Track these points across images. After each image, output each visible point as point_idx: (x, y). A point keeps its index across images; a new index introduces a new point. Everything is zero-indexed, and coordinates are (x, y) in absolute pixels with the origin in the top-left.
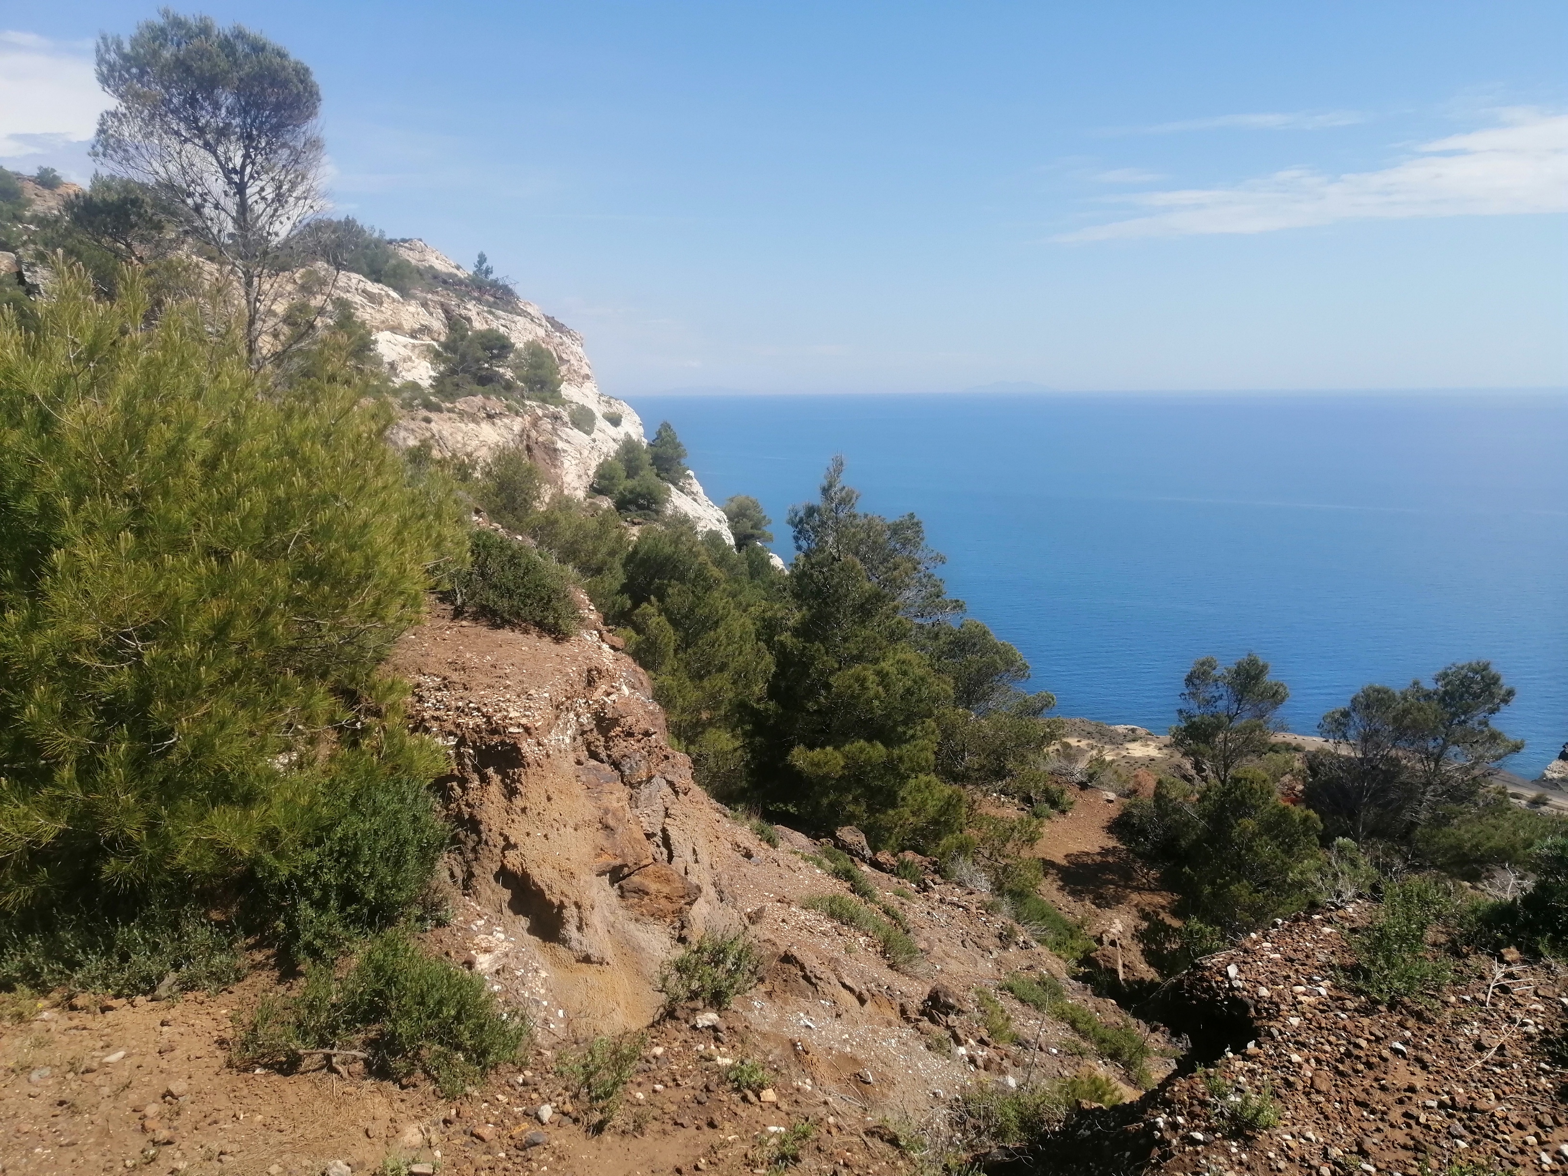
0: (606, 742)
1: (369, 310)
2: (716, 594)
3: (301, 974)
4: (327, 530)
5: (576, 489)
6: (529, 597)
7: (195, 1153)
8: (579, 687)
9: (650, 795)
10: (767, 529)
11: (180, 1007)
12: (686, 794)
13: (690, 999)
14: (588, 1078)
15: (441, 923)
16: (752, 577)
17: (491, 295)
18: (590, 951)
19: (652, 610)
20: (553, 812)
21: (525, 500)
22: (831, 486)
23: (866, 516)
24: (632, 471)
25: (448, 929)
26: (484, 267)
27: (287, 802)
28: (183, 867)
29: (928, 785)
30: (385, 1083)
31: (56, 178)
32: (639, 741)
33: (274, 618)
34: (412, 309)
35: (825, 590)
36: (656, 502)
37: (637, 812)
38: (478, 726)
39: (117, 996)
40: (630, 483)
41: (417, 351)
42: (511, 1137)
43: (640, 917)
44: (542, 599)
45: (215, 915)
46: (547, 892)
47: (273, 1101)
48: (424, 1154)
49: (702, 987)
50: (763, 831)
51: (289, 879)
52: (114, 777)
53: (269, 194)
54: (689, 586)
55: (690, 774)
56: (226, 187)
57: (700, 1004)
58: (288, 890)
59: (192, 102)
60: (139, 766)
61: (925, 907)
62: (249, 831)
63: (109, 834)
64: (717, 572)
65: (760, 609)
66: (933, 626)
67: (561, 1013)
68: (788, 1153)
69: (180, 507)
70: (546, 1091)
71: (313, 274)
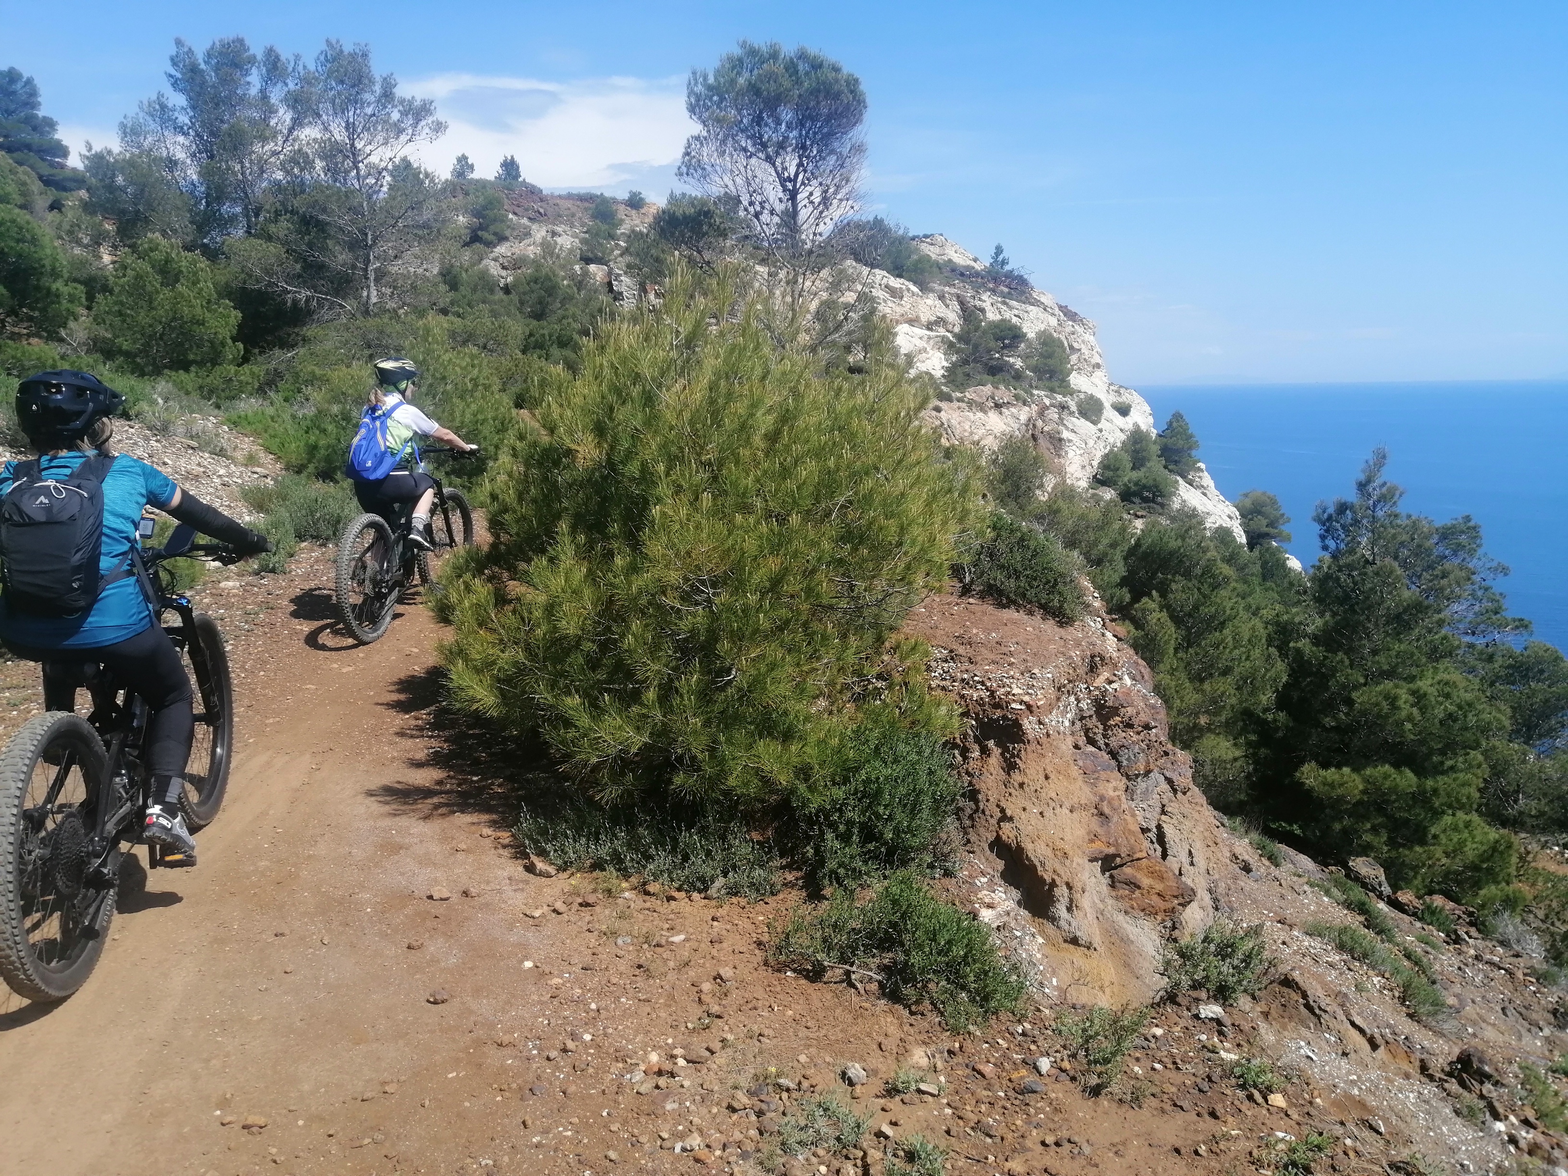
0: (1105, 730)
1: (890, 304)
2: (1223, 593)
3: (824, 898)
4: (868, 499)
5: (1078, 479)
6: (1035, 579)
7: (739, 1030)
8: (1081, 671)
9: (1147, 789)
10: (1285, 529)
11: (726, 907)
12: (1184, 793)
13: (1193, 987)
14: (1087, 1041)
15: (948, 873)
16: (1264, 578)
17: (1007, 286)
18: (1078, 934)
19: (1153, 605)
20: (1051, 790)
21: (1029, 488)
22: (1369, 481)
23: (1409, 517)
24: (1138, 462)
25: (954, 880)
26: (1000, 258)
27: (821, 742)
28: (733, 789)
29: (1468, 825)
30: (896, 1006)
31: (642, 199)
32: (1138, 733)
33: (820, 576)
34: (929, 302)
35: (1353, 595)
36: (1162, 496)
37: (1133, 804)
38: (981, 699)
39: (679, 889)
40: (1135, 475)
41: (932, 342)
42: (1010, 1080)
43: (1130, 910)
44: (1048, 582)
45: (756, 836)
46: (1039, 868)
47: (801, 1002)
48: (930, 1076)
49: (1207, 977)
50: (1264, 847)
51: (818, 811)
52: (686, 702)
53: (817, 198)
54: (1195, 582)
55: (1189, 773)
56: (781, 195)
57: (1203, 995)
58: (817, 822)
59: (758, 120)
60: (705, 695)
61: (1456, 961)
62: (788, 764)
63: (679, 751)
64: (1227, 570)
65: (1274, 613)
66: (1487, 646)
67: (1054, 980)
68: (1299, 1162)
69: (748, 474)
70: (1044, 1045)
71: (841, 272)
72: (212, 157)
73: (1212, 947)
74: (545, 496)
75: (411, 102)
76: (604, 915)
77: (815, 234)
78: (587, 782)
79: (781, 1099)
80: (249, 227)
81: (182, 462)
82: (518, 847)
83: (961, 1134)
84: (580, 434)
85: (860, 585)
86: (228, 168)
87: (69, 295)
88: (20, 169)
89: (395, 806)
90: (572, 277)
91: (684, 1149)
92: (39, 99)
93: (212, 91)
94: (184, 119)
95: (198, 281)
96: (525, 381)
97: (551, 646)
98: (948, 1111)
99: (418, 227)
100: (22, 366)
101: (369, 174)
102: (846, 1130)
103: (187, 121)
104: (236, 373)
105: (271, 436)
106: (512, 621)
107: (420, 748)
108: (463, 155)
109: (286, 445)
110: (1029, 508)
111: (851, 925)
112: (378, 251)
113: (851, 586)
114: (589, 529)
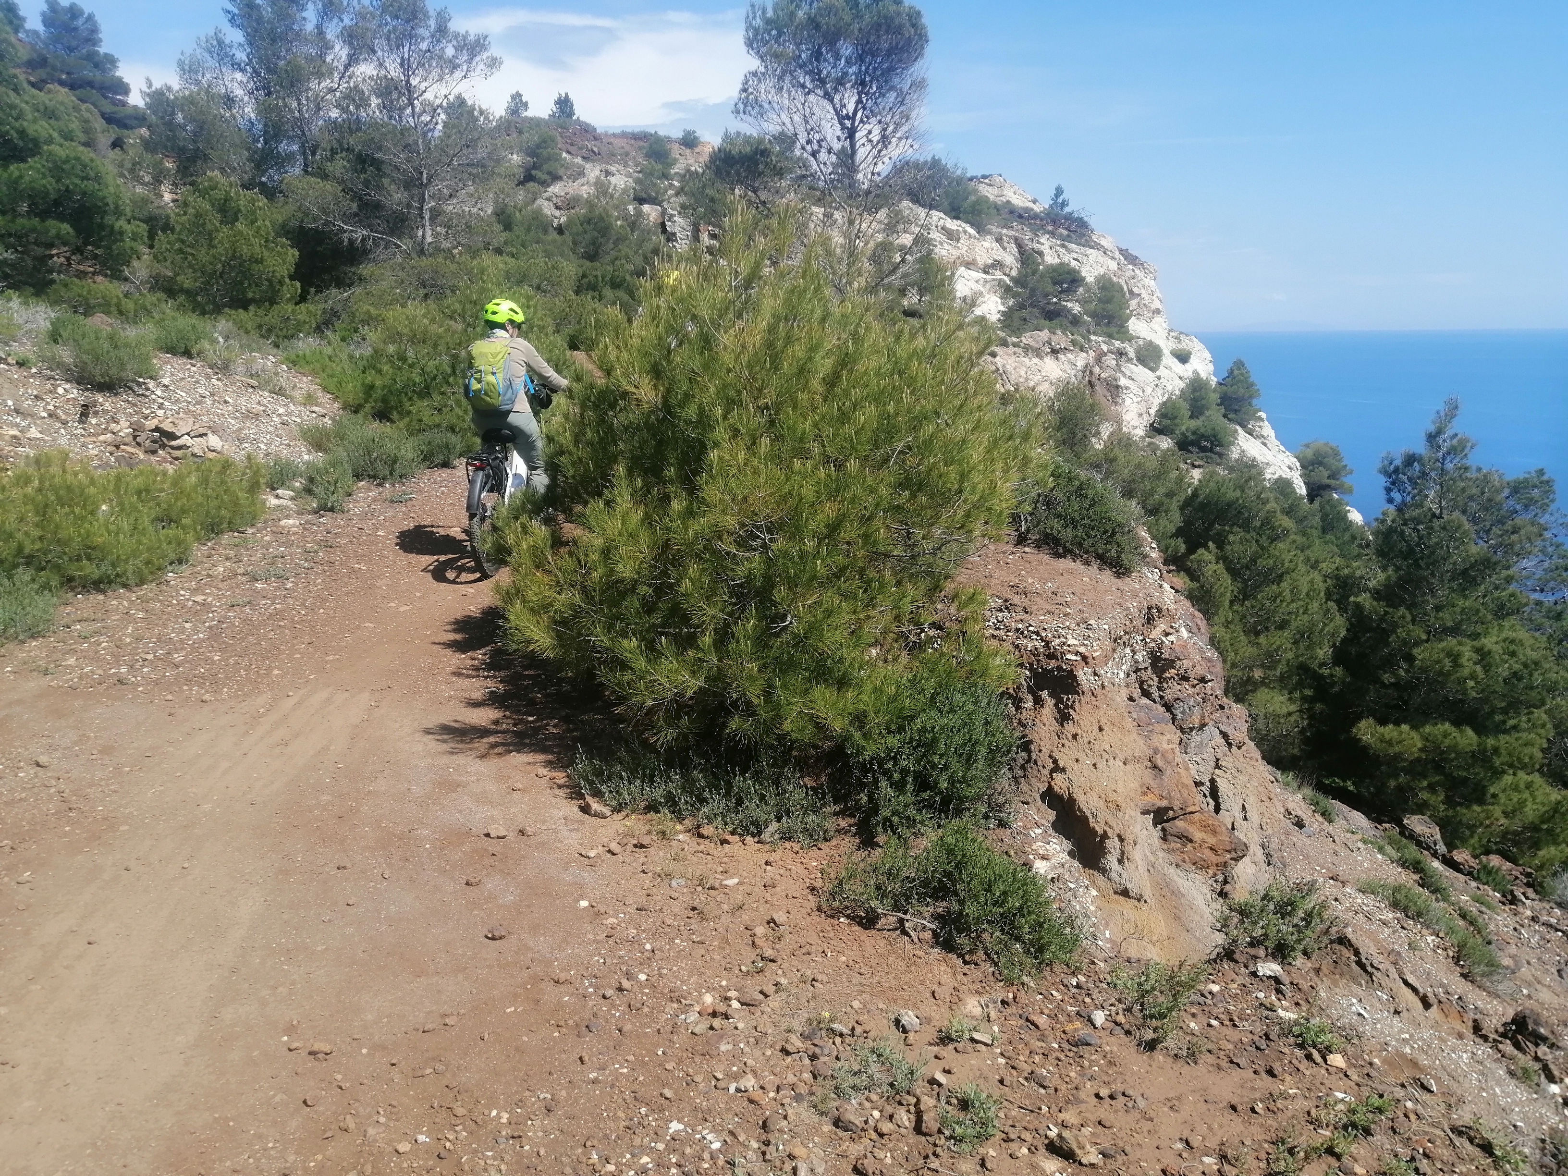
0: (1160, 682)
1: (946, 246)
2: (1281, 545)
3: (877, 845)
4: (927, 445)
5: (1135, 428)
6: (1093, 529)
7: (792, 975)
8: (1138, 622)
9: (1201, 742)
10: (1347, 480)
11: (779, 852)
12: (1239, 748)
13: (1251, 945)
14: (1143, 996)
15: (1002, 824)
16: (1324, 531)
17: (1066, 229)
18: (1129, 886)
19: (1208, 557)
20: (1105, 741)
21: (1085, 436)
22: (1439, 432)
23: (1479, 470)
24: (1197, 410)
25: (1008, 831)
26: (1060, 200)
27: (877, 690)
28: (789, 733)
29: (1529, 785)
30: (950, 955)
31: (696, 138)
32: (1194, 686)
33: (877, 523)
34: (986, 244)
35: (1418, 549)
36: (1221, 445)
37: (1187, 758)
38: (1036, 649)
39: (733, 833)
40: (1193, 424)
41: (988, 286)
42: (1064, 1032)
43: (1181, 863)
44: (1106, 531)
45: (809, 782)
46: (1091, 820)
47: (854, 948)
48: (984, 1025)
49: (1266, 935)
50: (1317, 803)
51: (872, 759)
52: (743, 647)
53: (875, 137)
54: (1253, 534)
55: (1245, 727)
56: (839, 133)
57: (1262, 952)
58: (871, 770)
59: (817, 55)
60: (762, 641)
61: (1511, 922)
62: (844, 710)
63: (735, 696)
64: (1287, 522)
65: (1334, 566)
66: (1556, 603)
67: (1107, 932)
68: (1359, 1123)
69: (805, 419)
70: (1099, 998)
71: (898, 213)
72: (269, 94)
73: (1271, 907)
74: (601, 439)
75: (465, 37)
76: (658, 858)
77: (873, 174)
78: (642, 724)
79: (834, 1043)
80: (306, 165)
81: (243, 401)
82: (574, 787)
83: (1015, 1084)
84: (637, 376)
85: (919, 532)
86: (286, 106)
87: (133, 233)
88: (84, 107)
89: (452, 745)
90: (626, 217)
91: (738, 1090)
92: (100, 36)
93: (269, 27)
94: (241, 56)
95: (256, 220)
96: (579, 322)
97: (607, 589)
98: (1002, 1061)
99: (473, 165)
100: (88, 304)
101: (425, 111)
102: (899, 1077)
103: (245, 58)
104: (294, 311)
105: (329, 376)
106: (569, 563)
107: (478, 687)
108: (517, 93)
109: (344, 385)
110: (1085, 456)
111: (905, 873)
112: (433, 189)
113: (909, 533)
114: (645, 472)
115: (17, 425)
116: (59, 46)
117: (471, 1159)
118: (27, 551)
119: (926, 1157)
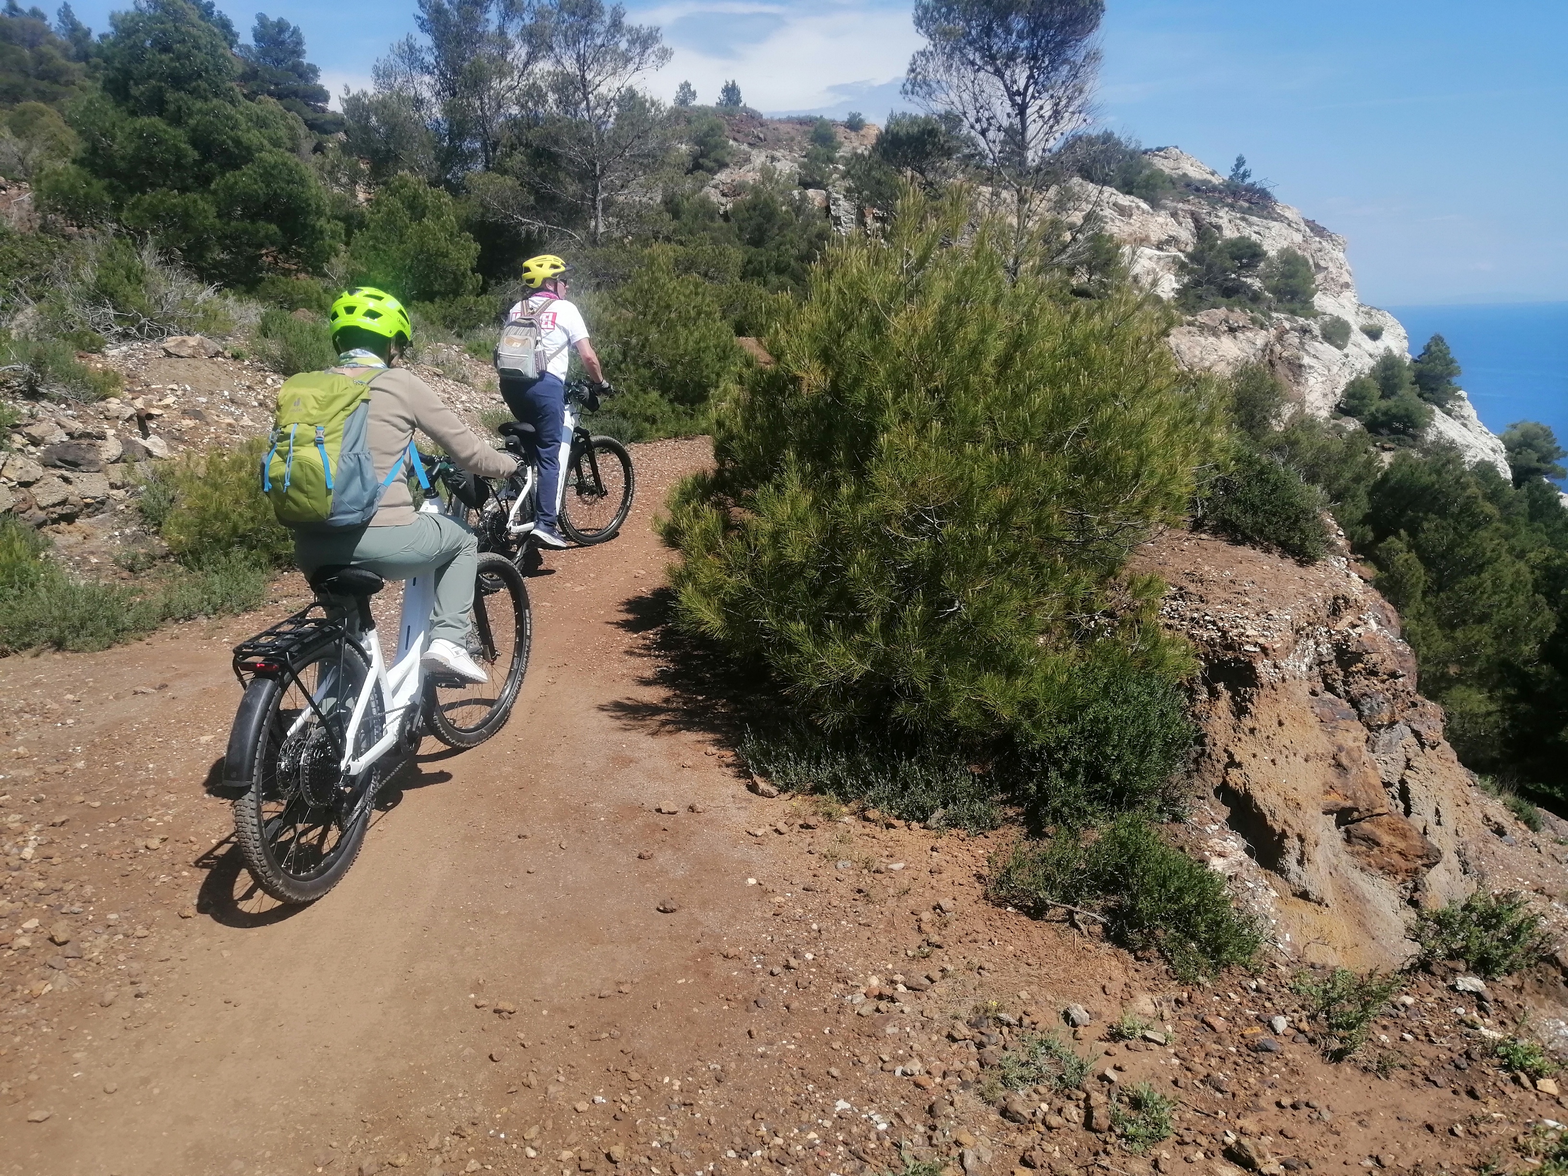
0: (1345, 676)
1: (1118, 223)
2: (1483, 534)
3: (1046, 835)
4: (1103, 431)
5: (1319, 409)
6: (1275, 515)
7: (959, 961)
8: (1323, 613)
9: (1391, 741)
10: (1560, 464)
11: (945, 838)
12: (1433, 748)
13: (1450, 957)
14: (1329, 1005)
15: (1177, 819)
16: (1532, 518)
17: (1247, 201)
18: (1309, 888)
19: (1399, 545)
20: (1283, 738)
21: (1265, 418)
24: (1388, 389)
25: (1183, 826)
26: (1241, 170)
27: (1048, 679)
28: (955, 720)
30: (1121, 950)
31: (861, 121)
32: (1383, 682)
33: (1050, 509)
34: (1161, 220)
36: (1414, 426)
37: (1374, 757)
38: (1212, 639)
39: (898, 818)
40: (1384, 404)
41: (1162, 263)
42: (1242, 1036)
43: (1367, 867)
44: (1289, 518)
45: (976, 769)
46: (1269, 818)
47: (1022, 938)
48: (1157, 1024)
49: (1467, 947)
50: (1520, 809)
51: (1041, 747)
52: (910, 632)
53: (1047, 112)
54: (1451, 521)
55: (1440, 727)
56: (1009, 110)
57: (1462, 966)
58: (1040, 759)
59: (988, 31)
60: (929, 627)
62: (1013, 698)
63: (901, 681)
64: (1489, 508)
65: (1543, 556)
67: (1288, 936)
69: (977, 402)
70: (1281, 1003)
71: (1068, 190)
72: (454, 95)
73: (1474, 916)
74: (771, 424)
75: (638, 31)
76: (824, 839)
77: (1044, 150)
78: (809, 706)
79: (1001, 1033)
80: (487, 162)
82: (742, 766)
83: (1190, 1086)
84: (807, 361)
85: (1093, 518)
86: (469, 105)
87: (333, 231)
88: (290, 115)
89: (625, 722)
90: (791, 202)
91: (904, 1073)
92: (304, 48)
93: (455, 30)
94: (430, 59)
95: (442, 216)
96: (745, 308)
97: (776, 572)
98: (1176, 1061)
99: (647, 156)
100: (292, 300)
101: (598, 105)
102: (1069, 1071)
103: (433, 61)
104: (476, 302)
106: (739, 546)
107: (648, 667)
108: (686, 82)
110: (1265, 439)
111: (1075, 864)
112: (605, 181)
113: (1082, 518)
114: (813, 457)
115: (232, 414)
116: (268, 59)
117: (646, 1123)
118: (240, 531)
119: (1096, 1154)
